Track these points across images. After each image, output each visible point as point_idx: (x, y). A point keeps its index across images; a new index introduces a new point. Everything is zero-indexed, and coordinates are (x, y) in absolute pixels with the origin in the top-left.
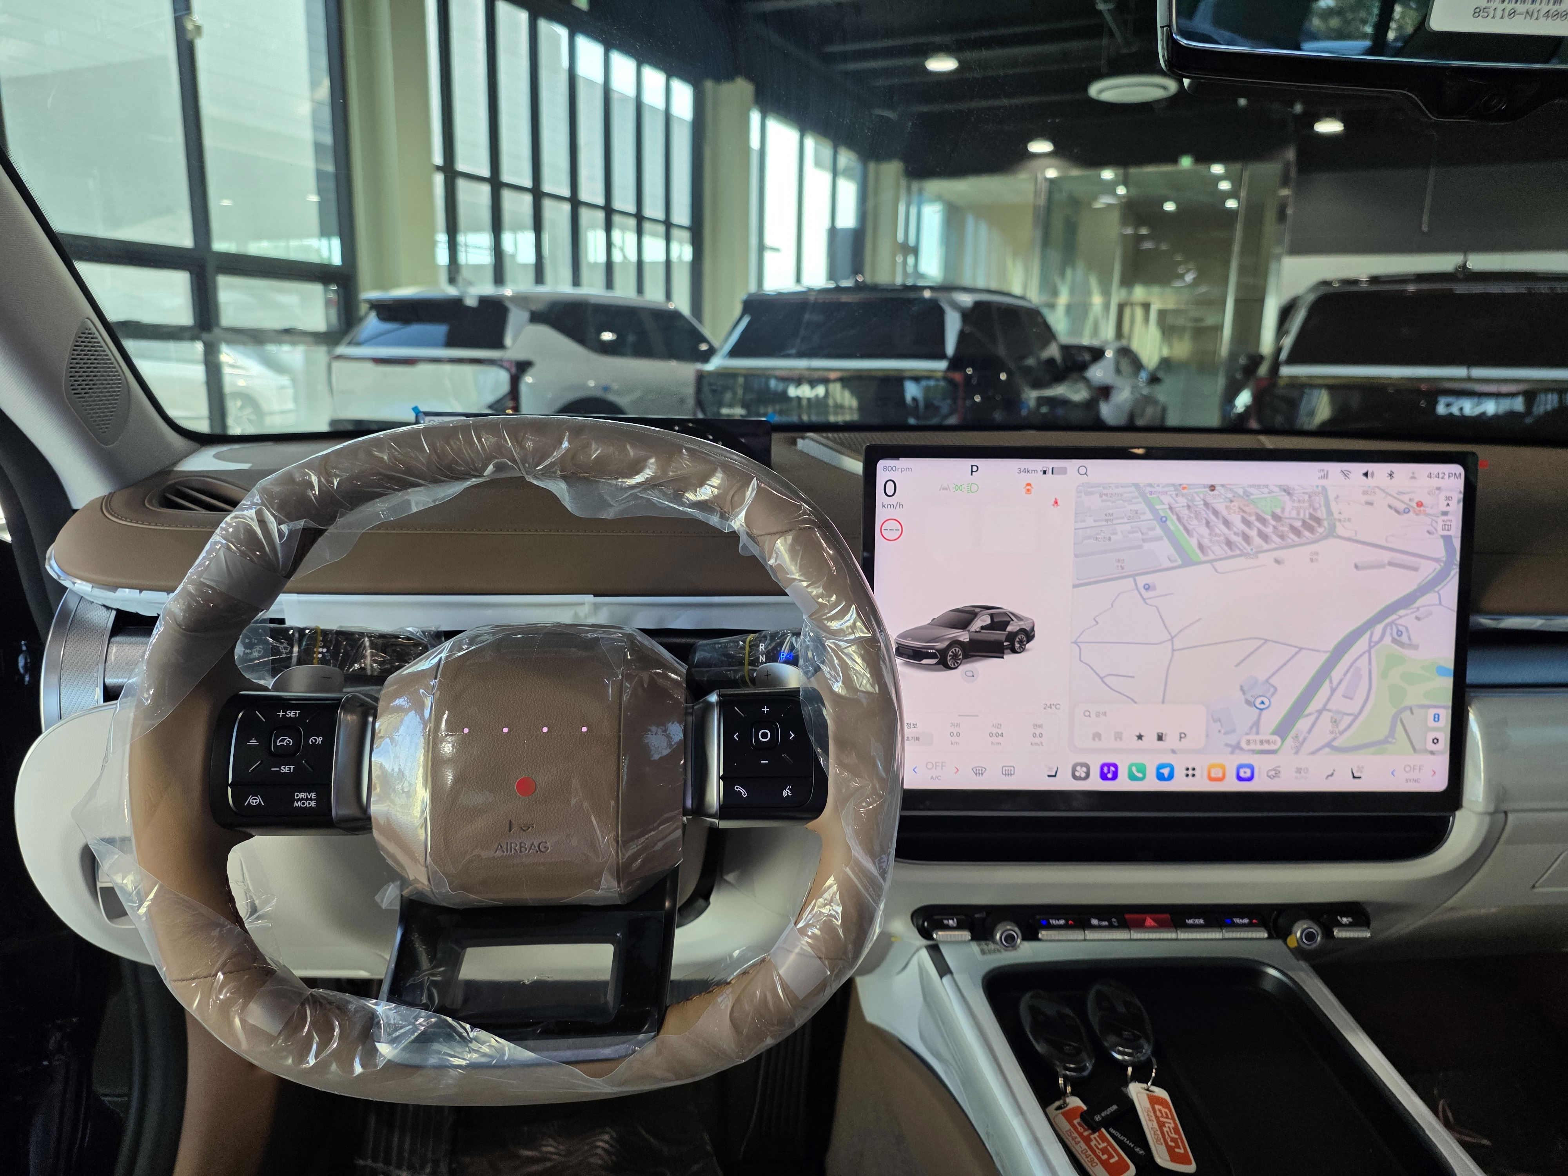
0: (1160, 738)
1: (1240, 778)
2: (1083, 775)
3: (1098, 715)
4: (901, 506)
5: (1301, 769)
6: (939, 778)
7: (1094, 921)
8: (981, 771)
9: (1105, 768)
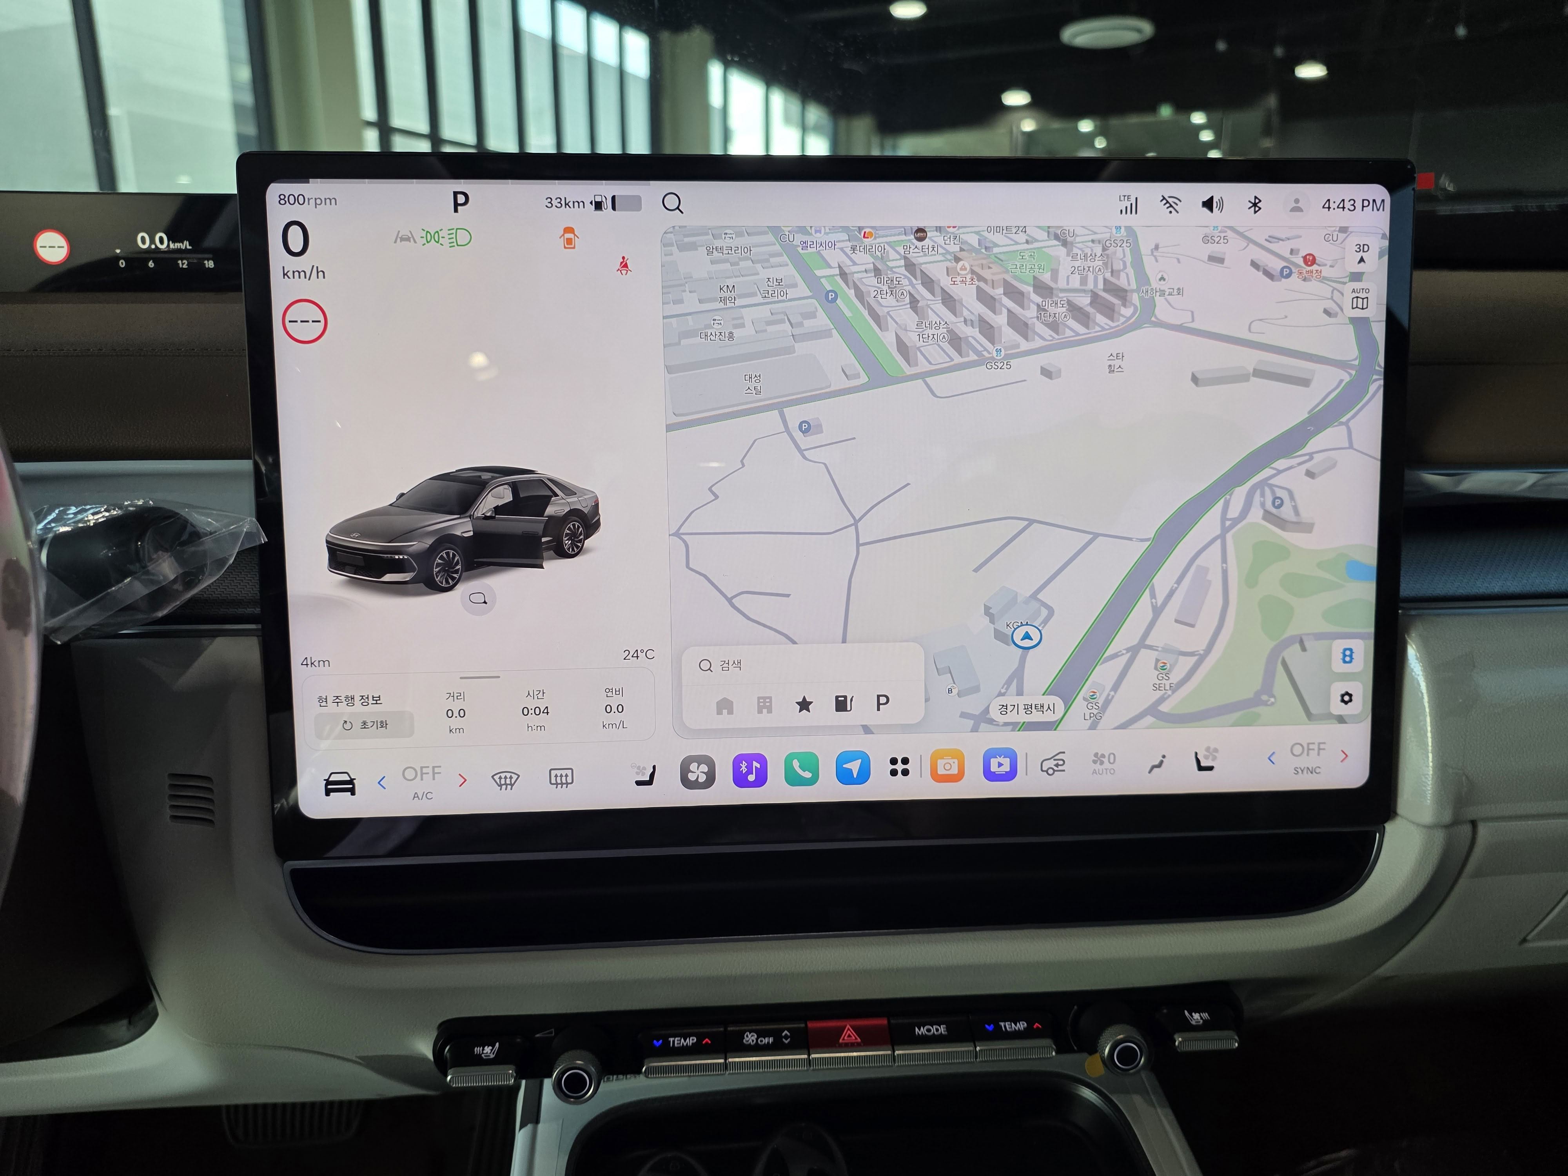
0: (841, 705)
1: (990, 776)
2: (702, 779)
3: (725, 665)
4: (318, 272)
5: (1103, 756)
6: (429, 796)
7: (749, 1036)
8: (511, 778)
9: (742, 764)
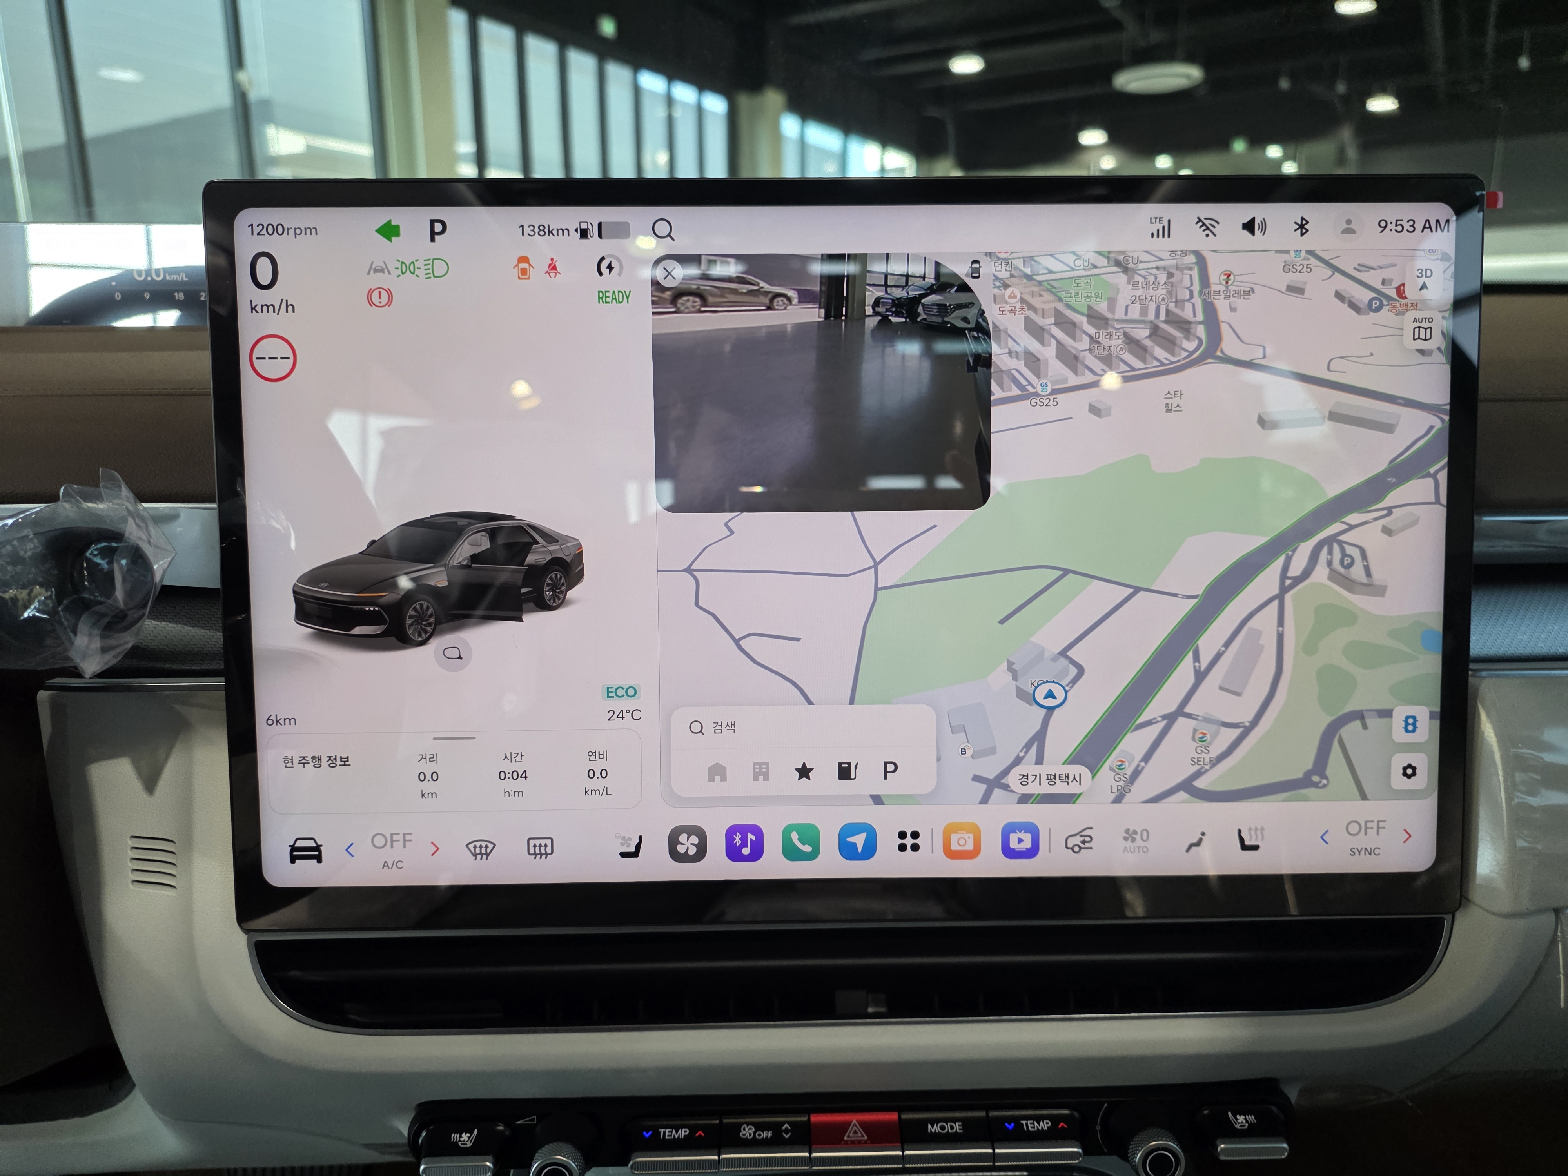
0: (845, 772)
1: (1009, 852)
2: (692, 851)
3: (718, 728)
4: (287, 306)
5: (1135, 832)
6: (400, 865)
7: (747, 1129)
8: (486, 847)
9: (736, 836)
